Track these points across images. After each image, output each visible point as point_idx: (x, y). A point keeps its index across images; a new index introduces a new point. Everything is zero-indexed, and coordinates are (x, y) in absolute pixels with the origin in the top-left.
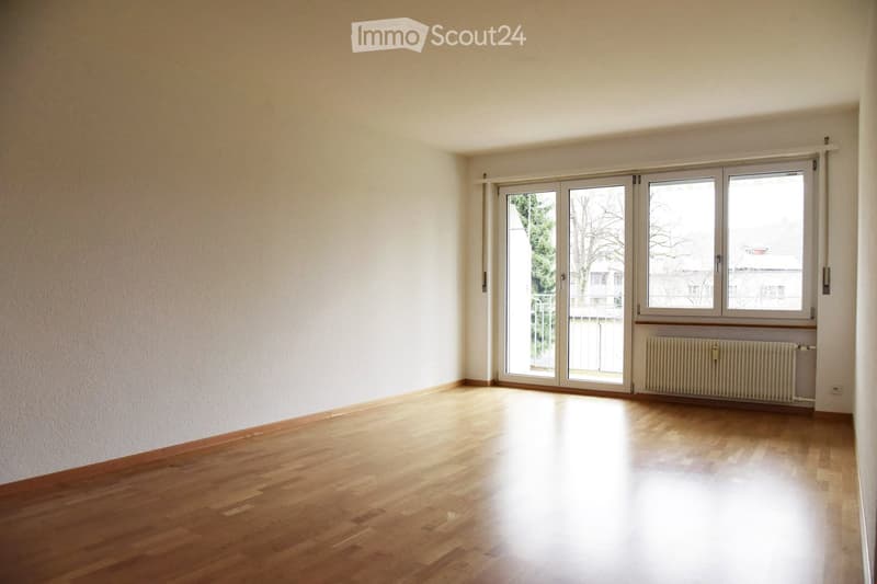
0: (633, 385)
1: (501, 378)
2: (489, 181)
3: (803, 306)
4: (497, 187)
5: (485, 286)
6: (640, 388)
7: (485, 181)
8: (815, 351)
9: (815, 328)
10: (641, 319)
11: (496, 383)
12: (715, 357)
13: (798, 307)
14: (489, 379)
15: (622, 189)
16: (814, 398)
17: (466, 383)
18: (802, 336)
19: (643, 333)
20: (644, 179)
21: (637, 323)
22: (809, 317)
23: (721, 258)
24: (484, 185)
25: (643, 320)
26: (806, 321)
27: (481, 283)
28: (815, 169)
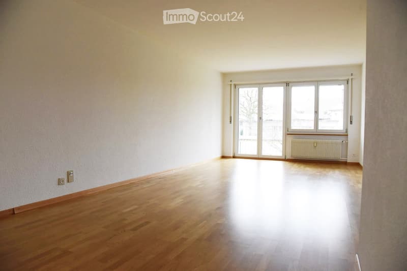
0: (285, 156)
1: (236, 155)
2: (233, 83)
3: (344, 128)
4: (235, 86)
5: (231, 121)
6: (288, 157)
7: (231, 83)
8: (347, 143)
9: (347, 135)
10: (288, 133)
11: (234, 157)
12: (315, 145)
13: (342, 129)
14: (232, 156)
15: (282, 88)
16: (347, 157)
17: (223, 157)
18: (343, 138)
19: (290, 138)
20: (290, 84)
21: (288, 134)
22: (345, 132)
23: (316, 112)
24: (231, 85)
25: (290, 133)
27: (229, 120)
28: (347, 83)
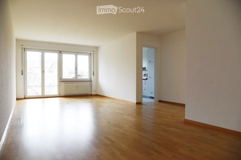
0: (60, 94)
3: (89, 77)
4: (25, 49)
7: (22, 47)
8: (92, 85)
9: (91, 81)
10: (61, 81)
11: (25, 98)
12: (77, 87)
15: (57, 54)
16: (92, 92)
17: (18, 99)
18: (89, 83)
20: (62, 52)
23: (76, 69)
24: (22, 48)
25: (62, 81)
26: (89, 80)
27: (21, 73)
28: (91, 55)
